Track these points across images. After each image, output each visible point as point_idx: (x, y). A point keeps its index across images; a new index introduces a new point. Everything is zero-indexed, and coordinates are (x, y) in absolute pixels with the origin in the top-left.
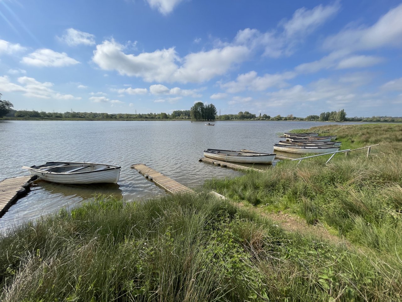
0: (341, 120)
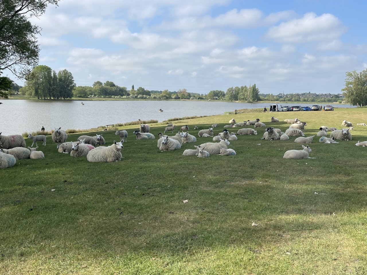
0: (254, 100)
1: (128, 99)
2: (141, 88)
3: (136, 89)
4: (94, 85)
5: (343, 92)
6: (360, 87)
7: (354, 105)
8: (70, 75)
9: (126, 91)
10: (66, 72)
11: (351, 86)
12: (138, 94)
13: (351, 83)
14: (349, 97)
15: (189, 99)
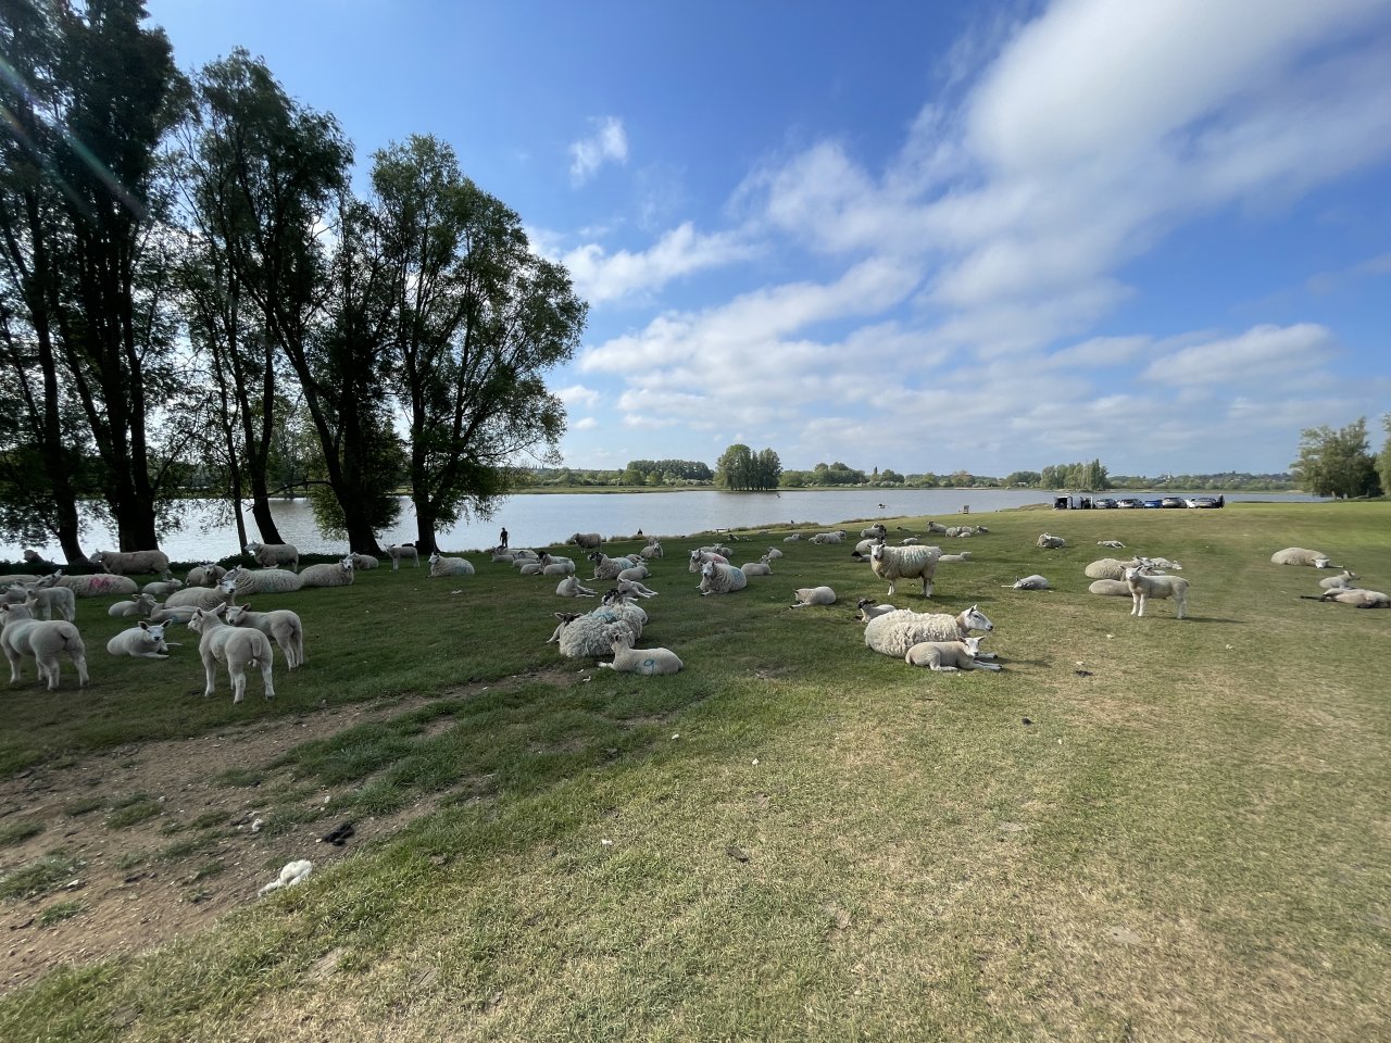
1: (863, 488)
2: (888, 471)
3: (880, 472)
4: (817, 469)
5: (1292, 469)
6: (1340, 458)
7: (1322, 495)
8: (775, 456)
9: (863, 477)
10: (769, 452)
11: (1316, 457)
12: (883, 480)
13: (1315, 452)
14: (1309, 479)
15: (970, 486)
